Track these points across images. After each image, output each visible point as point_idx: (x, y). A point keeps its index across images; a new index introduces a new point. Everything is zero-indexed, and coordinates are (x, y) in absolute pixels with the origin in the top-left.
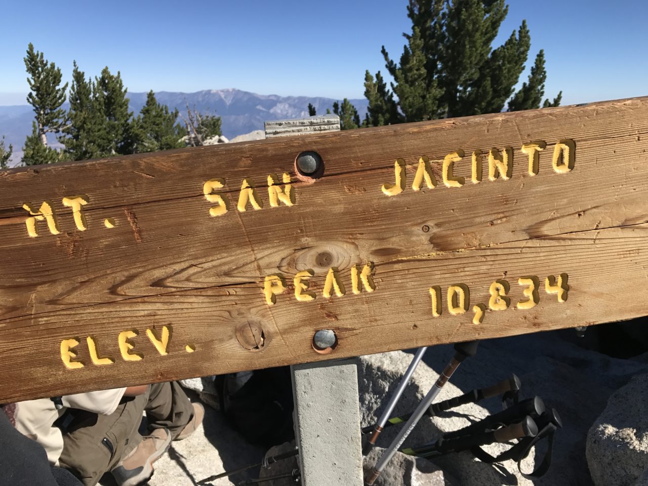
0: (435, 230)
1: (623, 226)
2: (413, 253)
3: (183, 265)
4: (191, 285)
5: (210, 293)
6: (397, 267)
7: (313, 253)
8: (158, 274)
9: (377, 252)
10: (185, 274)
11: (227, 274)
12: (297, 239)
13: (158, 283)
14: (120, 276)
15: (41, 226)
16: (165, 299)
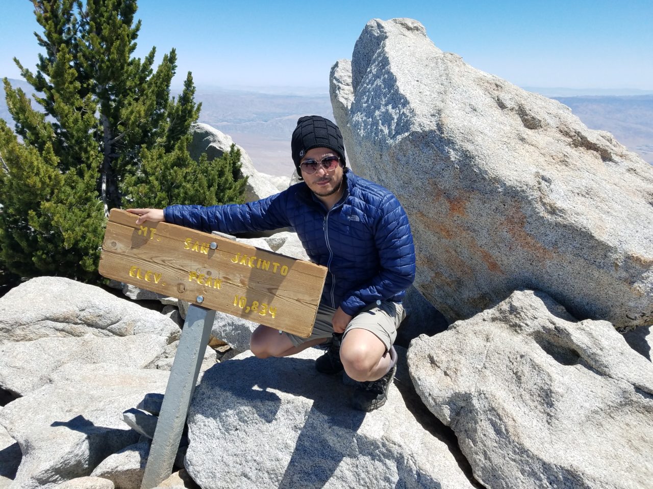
0: (243, 278)
1: (296, 300)
2: (235, 282)
3: (172, 259)
4: (172, 265)
5: (175, 269)
6: (229, 284)
7: (207, 270)
8: (164, 258)
9: (224, 277)
10: (172, 261)
11: (182, 266)
12: (203, 264)
13: (163, 261)
14: (154, 255)
15: (143, 232)
16: (163, 266)
